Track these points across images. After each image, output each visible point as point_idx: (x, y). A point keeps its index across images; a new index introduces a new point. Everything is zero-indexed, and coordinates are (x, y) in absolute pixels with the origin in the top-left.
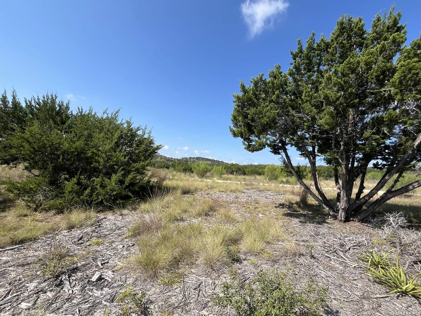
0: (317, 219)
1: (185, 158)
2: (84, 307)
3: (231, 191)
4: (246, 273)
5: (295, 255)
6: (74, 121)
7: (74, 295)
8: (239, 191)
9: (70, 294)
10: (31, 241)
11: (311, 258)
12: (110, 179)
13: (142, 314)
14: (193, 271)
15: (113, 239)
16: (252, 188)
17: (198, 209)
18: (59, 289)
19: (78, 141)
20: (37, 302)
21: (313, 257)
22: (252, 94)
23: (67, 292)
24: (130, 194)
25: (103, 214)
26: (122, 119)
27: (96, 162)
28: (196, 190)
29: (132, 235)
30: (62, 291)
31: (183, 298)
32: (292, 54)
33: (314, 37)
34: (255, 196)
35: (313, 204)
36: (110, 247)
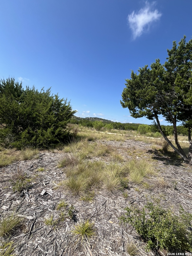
0: (175, 162)
1: (88, 118)
2: (38, 211)
3: (118, 141)
4: (134, 197)
5: (164, 187)
6: (24, 95)
7: (31, 203)
8: (122, 141)
9: (29, 202)
10: (5, 167)
11: (175, 190)
12: (46, 131)
13: (72, 219)
14: (100, 192)
15: (50, 168)
16: (130, 139)
17: (99, 151)
18: (23, 199)
19: (27, 107)
20: (11, 206)
21: (176, 189)
22: (139, 80)
23: (28, 201)
24: (58, 140)
25: (43, 151)
26: (52, 94)
27: (38, 120)
28: (96, 139)
29: (61, 166)
30: (24, 200)
31: (96, 211)
32: (168, 52)
33: (185, 39)
34: (133, 144)
35: (170, 152)
36: (49, 173)
